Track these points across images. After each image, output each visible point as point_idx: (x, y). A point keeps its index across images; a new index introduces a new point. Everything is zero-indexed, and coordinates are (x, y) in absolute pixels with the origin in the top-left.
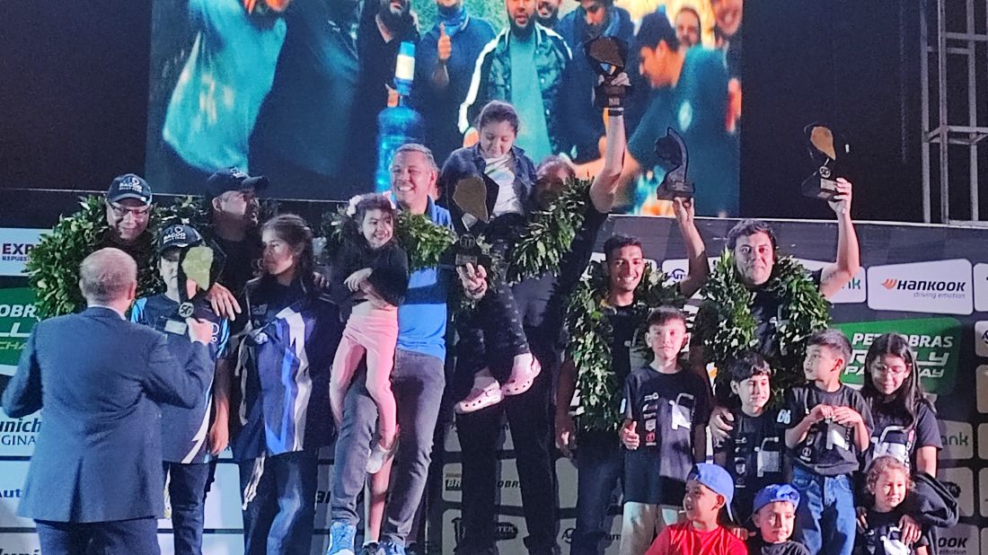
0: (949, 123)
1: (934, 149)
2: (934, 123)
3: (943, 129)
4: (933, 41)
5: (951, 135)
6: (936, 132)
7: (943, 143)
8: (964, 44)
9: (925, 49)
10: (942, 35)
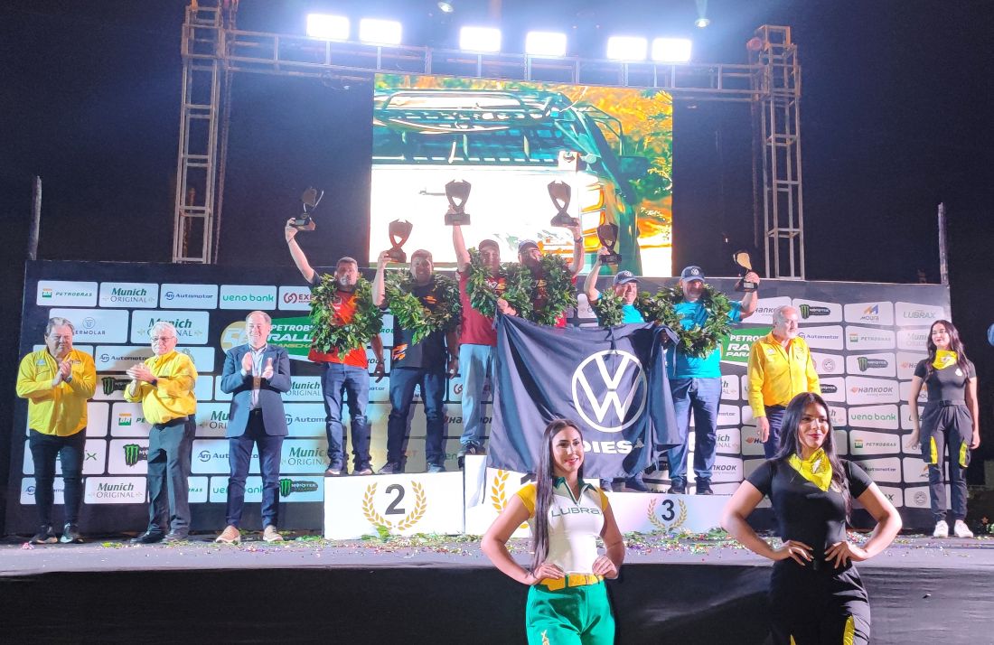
0: (779, 227)
1: (771, 240)
2: (771, 227)
3: (776, 230)
4: (770, 184)
5: (780, 233)
6: (771, 232)
7: (776, 236)
8: (786, 186)
9: (766, 189)
10: (775, 181)
